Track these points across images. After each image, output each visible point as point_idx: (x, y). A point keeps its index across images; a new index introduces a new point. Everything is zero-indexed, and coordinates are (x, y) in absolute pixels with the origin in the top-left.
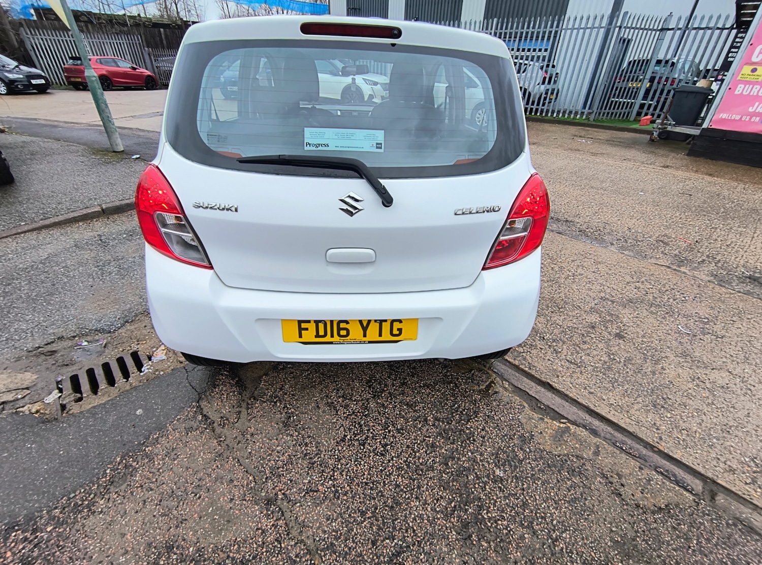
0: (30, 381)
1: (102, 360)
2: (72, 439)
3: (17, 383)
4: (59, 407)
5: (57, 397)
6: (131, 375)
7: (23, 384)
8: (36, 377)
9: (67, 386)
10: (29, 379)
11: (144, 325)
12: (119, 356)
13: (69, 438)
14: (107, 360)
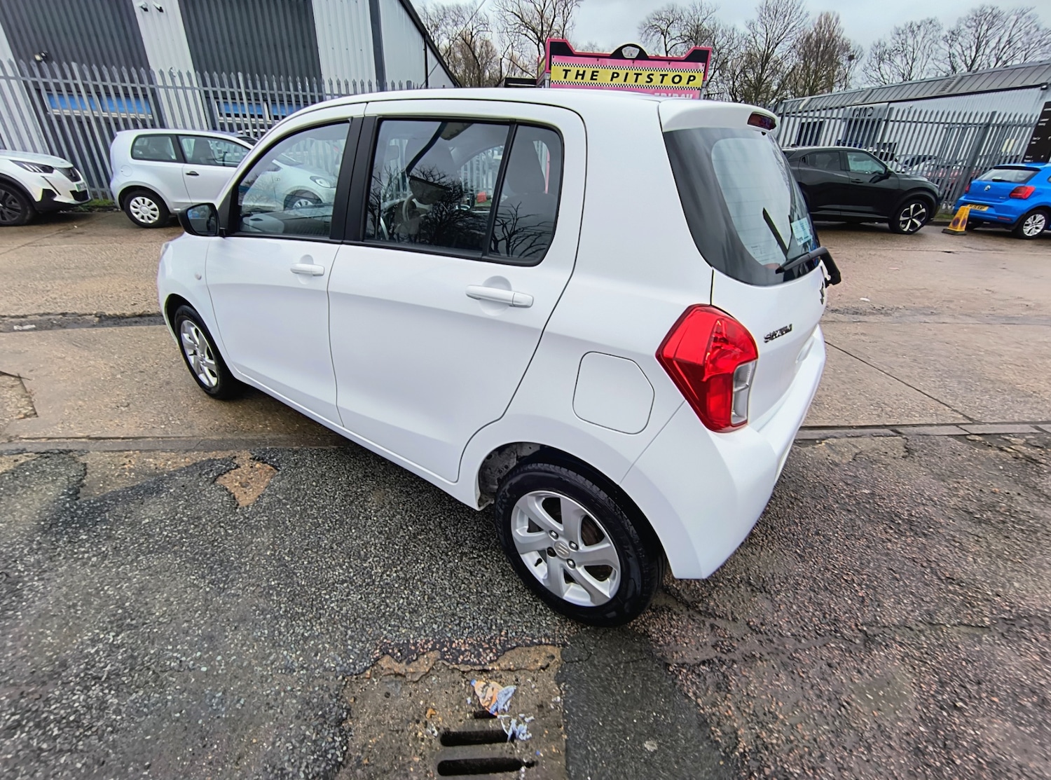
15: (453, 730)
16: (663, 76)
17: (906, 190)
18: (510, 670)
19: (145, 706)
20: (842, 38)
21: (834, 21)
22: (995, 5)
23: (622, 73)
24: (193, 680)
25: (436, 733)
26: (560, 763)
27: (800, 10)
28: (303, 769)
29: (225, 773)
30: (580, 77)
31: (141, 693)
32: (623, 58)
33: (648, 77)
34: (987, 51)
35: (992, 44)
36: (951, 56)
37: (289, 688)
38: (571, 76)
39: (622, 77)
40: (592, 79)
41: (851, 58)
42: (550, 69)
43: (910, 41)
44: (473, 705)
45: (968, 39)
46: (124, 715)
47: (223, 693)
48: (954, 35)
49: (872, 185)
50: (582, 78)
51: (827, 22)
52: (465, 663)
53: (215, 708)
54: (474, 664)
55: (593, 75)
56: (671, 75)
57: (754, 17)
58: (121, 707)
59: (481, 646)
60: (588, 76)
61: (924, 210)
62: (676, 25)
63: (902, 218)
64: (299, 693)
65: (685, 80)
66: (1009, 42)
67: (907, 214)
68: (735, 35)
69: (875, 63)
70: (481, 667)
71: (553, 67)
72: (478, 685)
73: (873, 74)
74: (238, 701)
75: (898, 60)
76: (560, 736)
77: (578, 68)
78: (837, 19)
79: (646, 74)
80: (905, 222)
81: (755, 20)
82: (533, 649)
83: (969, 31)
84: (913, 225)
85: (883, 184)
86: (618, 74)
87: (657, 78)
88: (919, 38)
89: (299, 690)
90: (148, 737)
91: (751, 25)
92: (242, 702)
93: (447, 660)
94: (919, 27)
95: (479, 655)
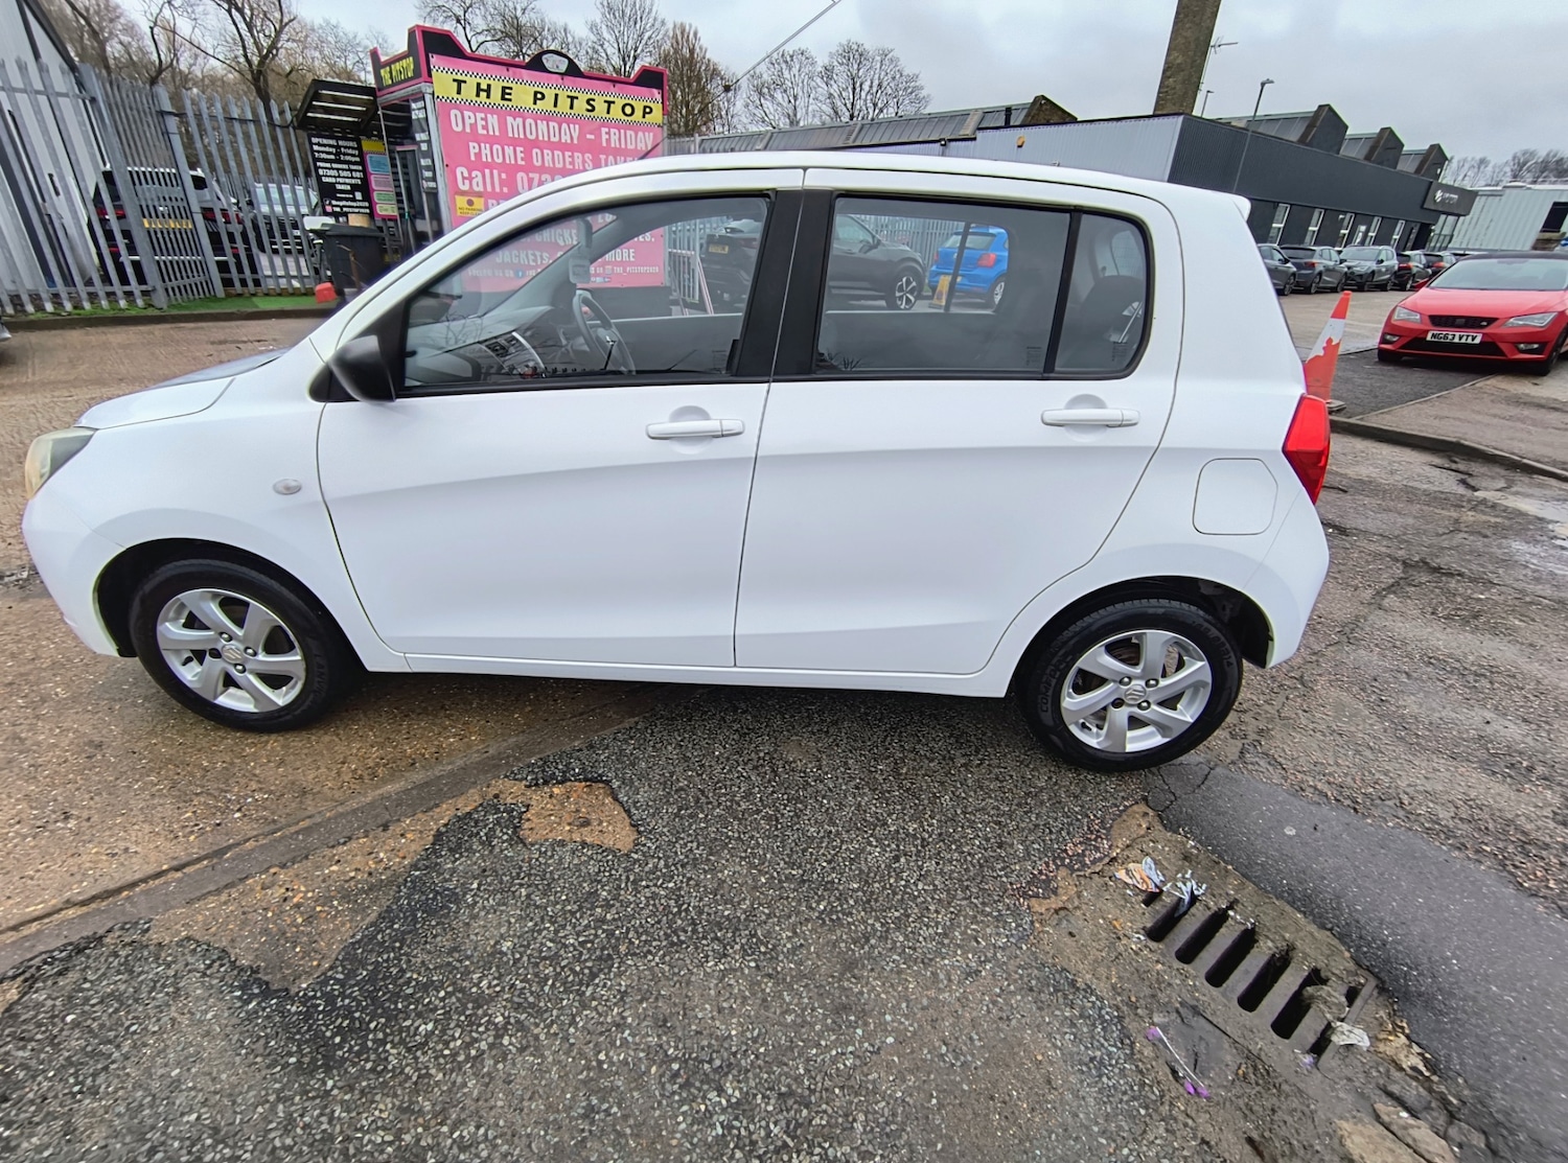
0: (1360, 1126)
1: (1208, 994)
2: (1395, 900)
3: (1392, 1151)
4: (1358, 1002)
5: (1345, 1027)
6: (1215, 908)
7: (1379, 1135)
8: (1344, 1125)
9: (1308, 1029)
10: (1362, 1134)
11: (1067, 939)
12: (1177, 964)
13: (1398, 905)
14: (1202, 983)
15: (1149, 925)
16: (609, 103)
17: (896, 260)
18: (1128, 846)
19: (887, 1123)
20: (706, 61)
21: (691, 36)
22: (860, 42)
23: (550, 94)
24: (896, 1059)
25: (1142, 938)
26: (1251, 887)
27: (653, 14)
28: (1106, 1044)
29: (1057, 1105)
30: (483, 94)
31: (861, 1117)
32: (544, 69)
33: (588, 102)
34: (863, 94)
35: (866, 87)
36: (831, 96)
37: (998, 990)
38: (469, 91)
39: (550, 99)
40: (503, 99)
41: (727, 89)
42: (430, 75)
43: (786, 74)
44: (1137, 895)
45: (842, 80)
46: (880, 1152)
47: (945, 1044)
48: (828, 74)
49: (862, 255)
50: (488, 97)
51: (683, 35)
52: (1094, 862)
53: (959, 1064)
54: (1101, 859)
55: (504, 93)
56: (620, 102)
57: (597, 17)
58: (863, 1148)
59: (1090, 839)
60: (496, 93)
61: (914, 284)
62: (478, 11)
63: (898, 294)
64: (1012, 987)
65: (639, 113)
66: (880, 85)
67: (901, 289)
68: (570, 39)
69: (755, 97)
70: (1107, 860)
71: (434, 72)
72: (1121, 874)
73: (756, 112)
74: (971, 1039)
75: (778, 95)
76: (1227, 871)
77: (478, 80)
78: (695, 34)
79: (583, 97)
80: (901, 298)
81: (598, 21)
82: (1125, 817)
83: (842, 68)
84: (908, 300)
85: (873, 254)
86: (543, 97)
87: (600, 107)
88: (795, 70)
89: (1009, 985)
90: (939, 1146)
91: (593, 27)
92: (976, 1037)
93: (1078, 870)
94: (792, 57)
95: (1097, 849)
